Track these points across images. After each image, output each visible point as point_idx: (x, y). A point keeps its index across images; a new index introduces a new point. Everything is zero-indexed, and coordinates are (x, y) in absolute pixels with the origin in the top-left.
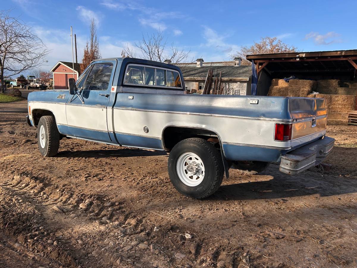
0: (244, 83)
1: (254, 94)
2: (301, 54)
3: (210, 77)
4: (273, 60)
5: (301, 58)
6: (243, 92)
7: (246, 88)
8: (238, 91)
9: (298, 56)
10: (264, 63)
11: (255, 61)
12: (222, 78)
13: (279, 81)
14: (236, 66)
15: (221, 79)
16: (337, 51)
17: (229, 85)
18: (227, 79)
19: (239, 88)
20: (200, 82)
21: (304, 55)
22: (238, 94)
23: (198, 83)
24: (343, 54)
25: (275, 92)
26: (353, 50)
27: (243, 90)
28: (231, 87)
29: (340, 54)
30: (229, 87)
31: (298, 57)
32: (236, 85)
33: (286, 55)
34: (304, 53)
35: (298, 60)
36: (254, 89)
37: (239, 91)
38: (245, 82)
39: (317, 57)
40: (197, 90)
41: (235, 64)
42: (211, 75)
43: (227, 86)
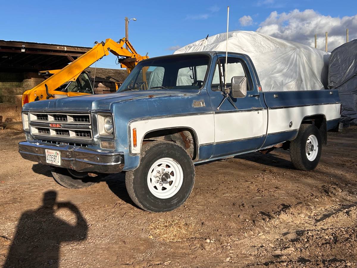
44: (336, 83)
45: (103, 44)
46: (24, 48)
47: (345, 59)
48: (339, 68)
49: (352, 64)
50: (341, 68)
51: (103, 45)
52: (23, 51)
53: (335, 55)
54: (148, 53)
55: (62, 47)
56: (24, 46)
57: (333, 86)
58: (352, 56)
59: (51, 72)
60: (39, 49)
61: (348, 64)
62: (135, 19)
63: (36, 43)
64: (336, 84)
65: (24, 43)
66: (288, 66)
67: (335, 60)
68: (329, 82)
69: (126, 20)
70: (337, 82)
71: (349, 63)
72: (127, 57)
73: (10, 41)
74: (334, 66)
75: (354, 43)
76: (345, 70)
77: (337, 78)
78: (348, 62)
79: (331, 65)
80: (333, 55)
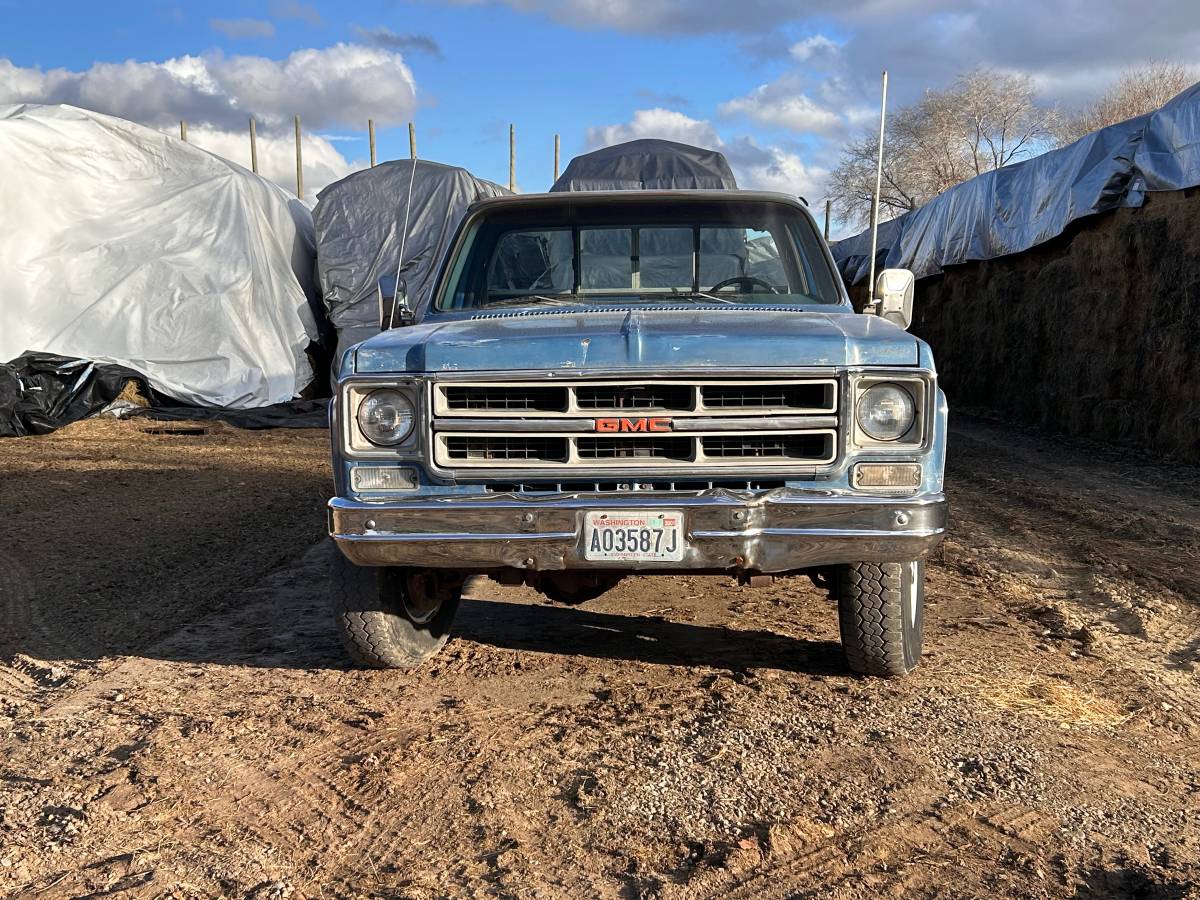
44: (349, 291)
47: (366, 218)
48: (353, 244)
49: (391, 236)
50: (358, 246)
53: (334, 206)
57: (340, 299)
58: (387, 213)
61: (377, 233)
64: (348, 294)
66: (213, 230)
67: (334, 218)
68: (325, 288)
70: (351, 289)
71: (380, 234)
74: (337, 239)
75: (389, 173)
76: (370, 252)
77: (352, 276)
78: (376, 229)
79: (323, 235)
80: (327, 203)
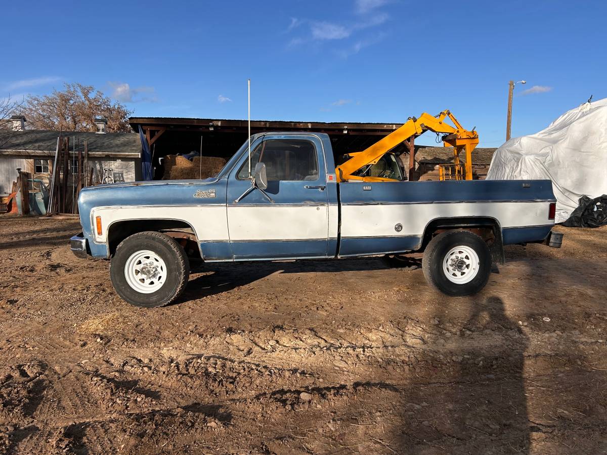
0: (129, 161)
1: (148, 178)
2: (216, 122)
3: (63, 150)
4: (188, 127)
5: (216, 127)
6: (129, 176)
7: (134, 169)
8: (119, 173)
9: (211, 124)
10: (158, 131)
11: (143, 127)
12: (90, 153)
13: (177, 159)
14: (99, 133)
15: (88, 154)
16: (260, 121)
17: (101, 165)
18: (100, 155)
19: (122, 170)
20: (37, 158)
21: (219, 124)
22: (120, 179)
23: (32, 160)
24: (268, 125)
25: (175, 175)
26: (279, 122)
27: (129, 173)
28: (106, 167)
29: (263, 125)
30: (101, 168)
31: (213, 126)
32: (115, 164)
33: (194, 122)
34: (220, 120)
35: (211, 129)
36: (147, 171)
37: (122, 174)
38: (131, 159)
39: (235, 127)
40: (33, 173)
41: (98, 130)
42: (65, 147)
43: (98, 167)
45: (415, 120)
46: (347, 129)
51: (414, 122)
52: (346, 132)
54: (475, 127)
55: (391, 126)
56: (346, 127)
59: (351, 155)
60: (365, 130)
62: (524, 82)
63: (360, 123)
65: (346, 123)
69: (512, 84)
72: (450, 134)
73: (332, 123)
